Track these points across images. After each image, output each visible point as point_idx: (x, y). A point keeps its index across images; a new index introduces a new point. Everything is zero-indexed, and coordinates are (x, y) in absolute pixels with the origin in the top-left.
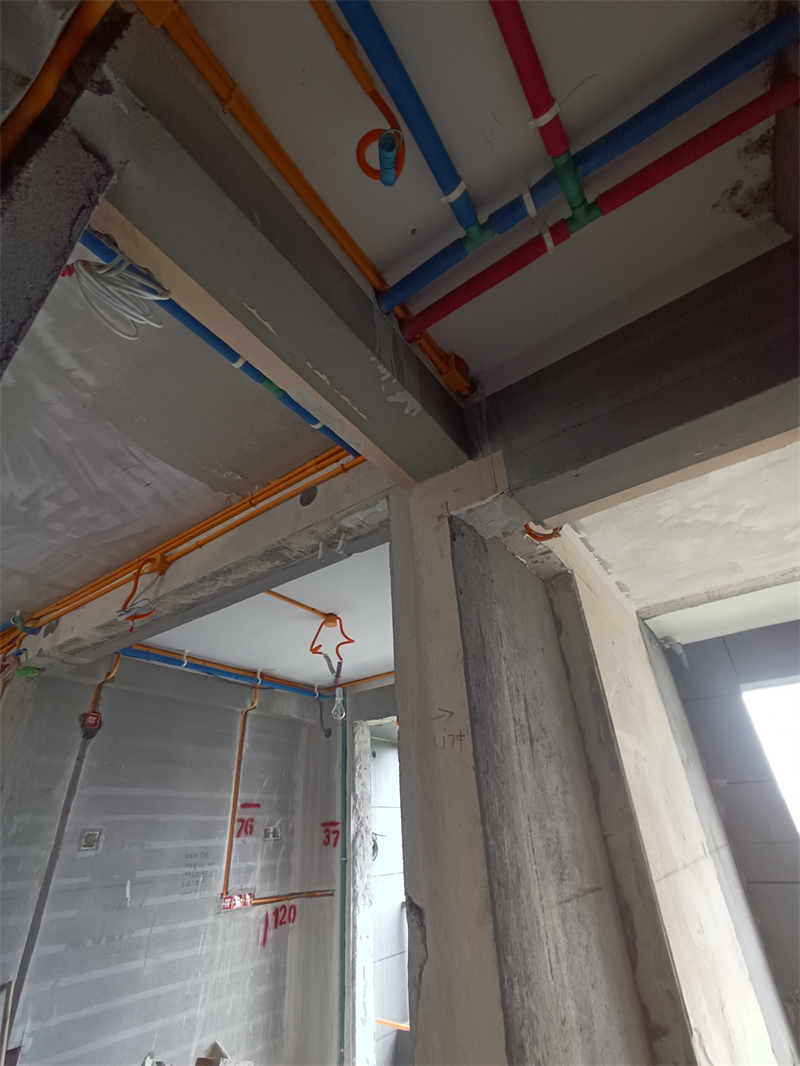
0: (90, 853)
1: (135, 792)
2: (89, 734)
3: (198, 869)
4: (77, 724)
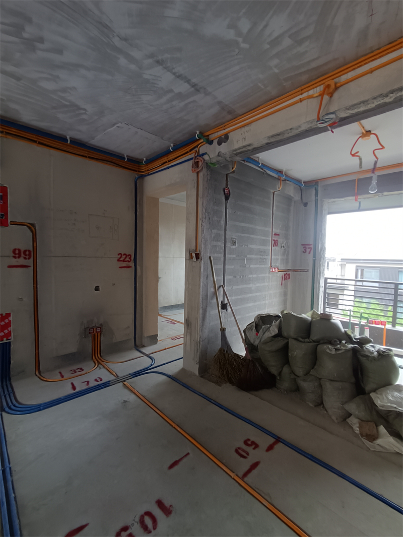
0: (234, 247)
1: (243, 225)
2: (227, 198)
3: (263, 257)
4: (223, 193)
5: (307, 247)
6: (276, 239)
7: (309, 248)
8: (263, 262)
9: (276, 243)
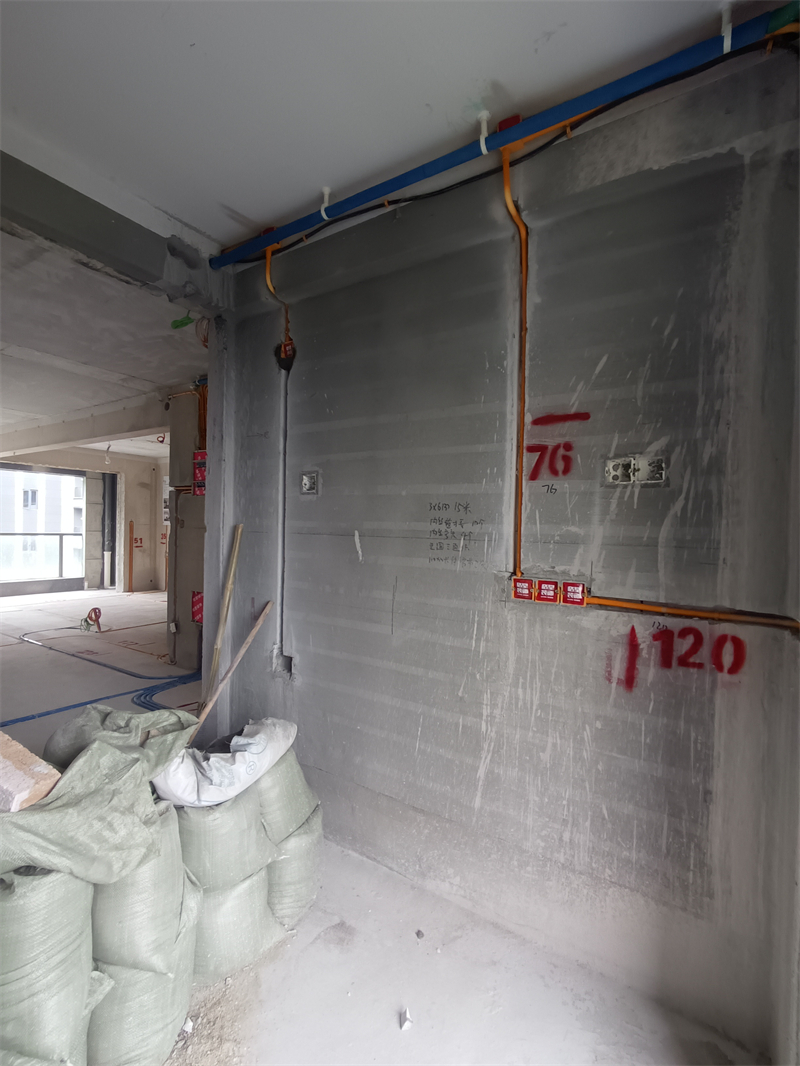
0: (312, 497)
1: (345, 424)
2: (287, 367)
3: (455, 528)
8: (455, 547)
9: (552, 461)
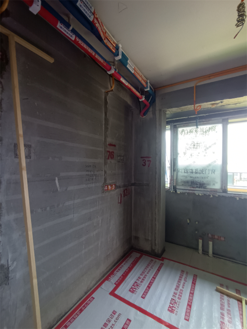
3: (93, 173)
5: (146, 159)
6: (111, 151)
7: (148, 161)
8: (93, 179)
9: (111, 155)
